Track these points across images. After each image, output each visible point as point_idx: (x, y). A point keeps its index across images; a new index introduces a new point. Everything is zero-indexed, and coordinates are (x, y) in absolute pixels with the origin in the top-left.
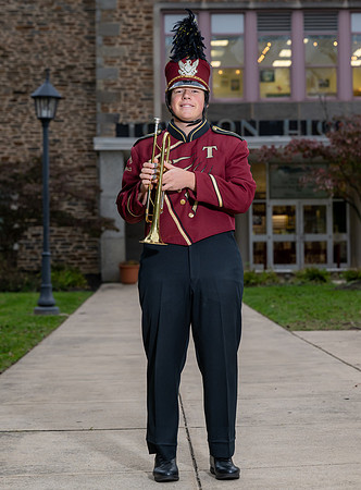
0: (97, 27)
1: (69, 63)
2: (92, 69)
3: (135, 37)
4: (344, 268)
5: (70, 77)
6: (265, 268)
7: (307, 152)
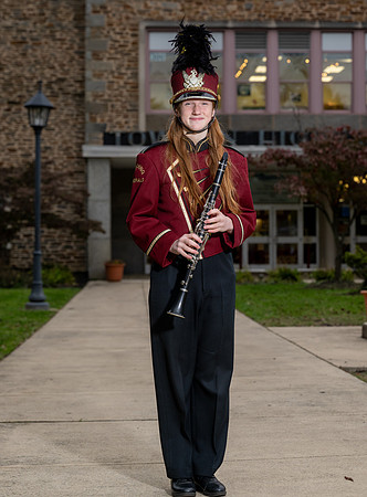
0: (87, 42)
1: (59, 76)
2: (82, 82)
3: (121, 53)
4: (314, 268)
5: (61, 89)
6: (241, 268)
7: (281, 161)
